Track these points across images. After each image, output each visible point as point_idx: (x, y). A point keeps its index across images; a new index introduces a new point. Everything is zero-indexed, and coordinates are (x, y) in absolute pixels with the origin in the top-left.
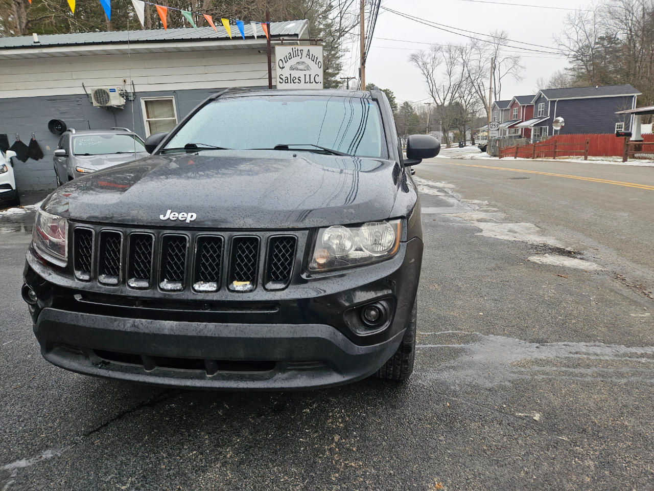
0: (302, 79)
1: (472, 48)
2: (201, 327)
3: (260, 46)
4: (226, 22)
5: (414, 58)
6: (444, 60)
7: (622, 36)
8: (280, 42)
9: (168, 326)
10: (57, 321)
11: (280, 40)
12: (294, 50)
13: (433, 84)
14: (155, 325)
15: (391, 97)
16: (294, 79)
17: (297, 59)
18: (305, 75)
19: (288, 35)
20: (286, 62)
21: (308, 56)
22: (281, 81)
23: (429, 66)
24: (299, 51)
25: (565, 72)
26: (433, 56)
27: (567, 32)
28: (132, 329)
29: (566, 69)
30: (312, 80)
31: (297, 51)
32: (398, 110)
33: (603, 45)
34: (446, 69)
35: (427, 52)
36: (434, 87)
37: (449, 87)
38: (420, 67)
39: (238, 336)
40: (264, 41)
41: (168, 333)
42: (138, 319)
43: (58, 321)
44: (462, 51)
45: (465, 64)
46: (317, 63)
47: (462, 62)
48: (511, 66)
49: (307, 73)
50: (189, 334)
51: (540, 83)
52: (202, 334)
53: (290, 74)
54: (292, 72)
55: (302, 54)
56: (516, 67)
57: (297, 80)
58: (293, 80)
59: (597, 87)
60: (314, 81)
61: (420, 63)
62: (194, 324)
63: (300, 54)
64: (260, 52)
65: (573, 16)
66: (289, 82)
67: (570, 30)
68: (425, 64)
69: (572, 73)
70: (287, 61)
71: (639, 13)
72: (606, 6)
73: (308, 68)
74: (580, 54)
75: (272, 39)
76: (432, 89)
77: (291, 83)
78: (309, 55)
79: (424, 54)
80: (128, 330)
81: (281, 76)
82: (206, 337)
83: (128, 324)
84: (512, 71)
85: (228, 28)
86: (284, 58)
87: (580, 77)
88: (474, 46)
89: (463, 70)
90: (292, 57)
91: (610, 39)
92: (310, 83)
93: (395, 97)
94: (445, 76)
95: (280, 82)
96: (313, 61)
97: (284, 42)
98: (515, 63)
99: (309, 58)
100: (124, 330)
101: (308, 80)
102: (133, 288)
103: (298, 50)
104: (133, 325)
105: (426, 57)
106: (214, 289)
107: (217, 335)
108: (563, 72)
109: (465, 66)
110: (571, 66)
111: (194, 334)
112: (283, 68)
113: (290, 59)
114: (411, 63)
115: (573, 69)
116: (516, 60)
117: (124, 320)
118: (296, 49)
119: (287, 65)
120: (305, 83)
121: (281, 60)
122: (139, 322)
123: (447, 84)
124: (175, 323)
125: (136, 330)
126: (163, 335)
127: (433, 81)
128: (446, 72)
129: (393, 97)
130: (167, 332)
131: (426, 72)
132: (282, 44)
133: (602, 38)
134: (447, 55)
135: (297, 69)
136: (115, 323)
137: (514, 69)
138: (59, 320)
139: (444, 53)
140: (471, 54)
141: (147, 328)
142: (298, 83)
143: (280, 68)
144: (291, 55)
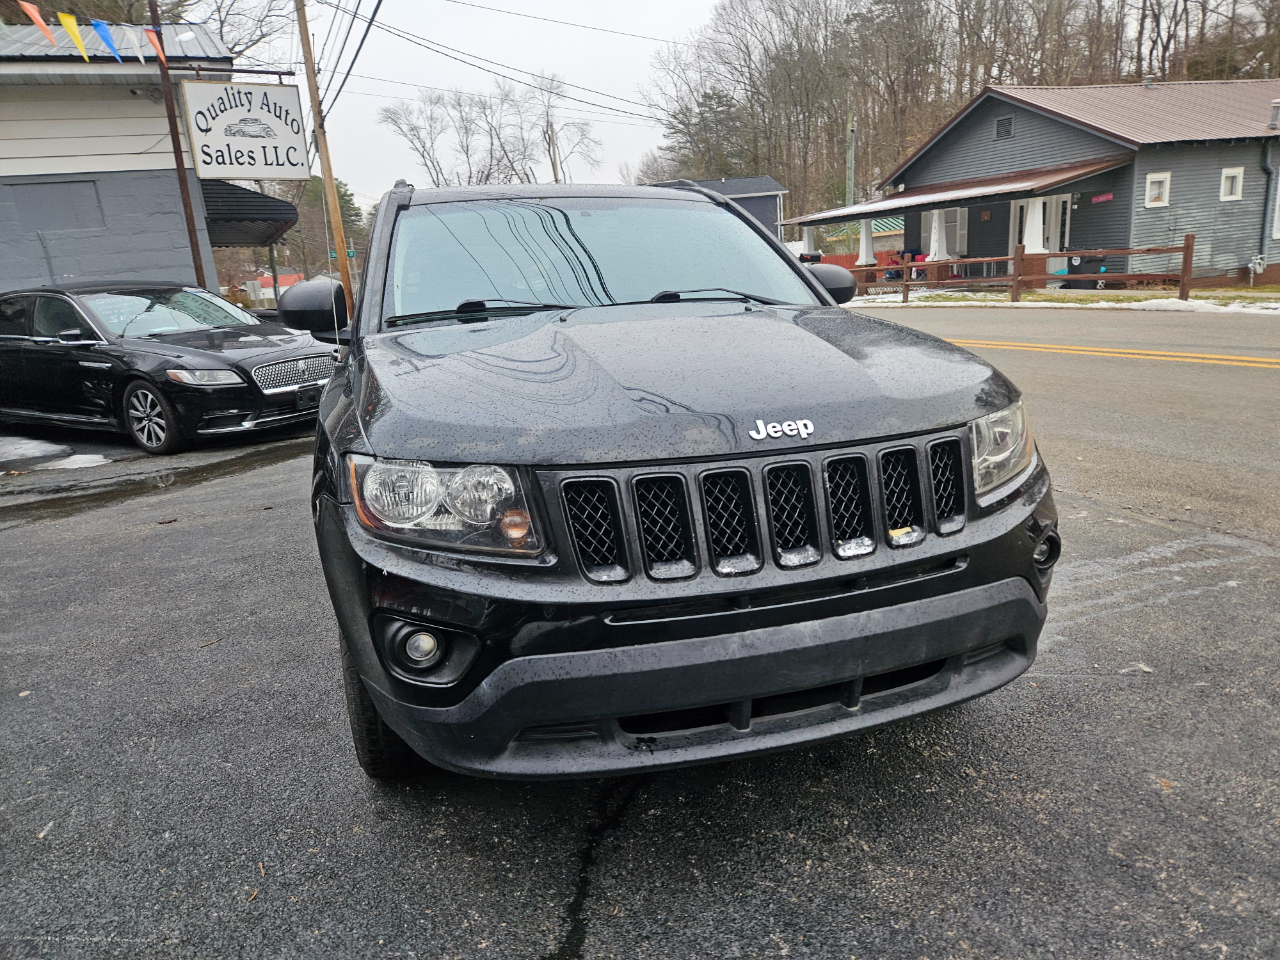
0: (259, 155)
1: (502, 103)
2: (861, 621)
3: (135, 80)
4: (69, 21)
5: (391, 116)
6: (451, 123)
7: (739, 94)
8: (194, 72)
9: (808, 632)
10: (565, 677)
11: (193, 69)
12: (230, 93)
13: (438, 169)
14: (783, 636)
15: (345, 195)
16: (239, 155)
17: (240, 113)
18: (264, 148)
19: (208, 59)
20: (214, 118)
21: (265, 108)
22: (208, 159)
23: (423, 134)
24: (243, 96)
25: (660, 153)
26: (429, 114)
27: (659, 82)
28: (744, 654)
29: (660, 148)
30: (282, 158)
31: (237, 96)
32: (365, 221)
33: (711, 109)
34: (457, 141)
35: (416, 106)
36: (440, 175)
37: (470, 177)
38: (406, 136)
39: (921, 622)
40: (154, 70)
41: (811, 644)
42: (748, 632)
43: (568, 677)
44: (483, 106)
45: (493, 132)
46: (289, 122)
47: (487, 128)
48: (576, 139)
49: (269, 143)
50: (849, 637)
51: (625, 172)
52: (867, 633)
53: (228, 145)
54: (231, 140)
55: (250, 103)
56: (586, 141)
57: (245, 159)
58: (237, 159)
59: (723, 180)
60: (287, 162)
61: (405, 128)
62: (850, 617)
63: (244, 100)
64: (134, 93)
65: (664, 54)
66: (227, 161)
67: (663, 79)
68: (413, 129)
69: (670, 155)
70: (217, 115)
71: (757, 55)
72: (708, 41)
73: (268, 132)
74: (680, 121)
75: (172, 65)
76: (436, 180)
77: (231, 163)
78: (268, 106)
79: (410, 108)
80: (738, 657)
81: (205, 149)
82: (876, 637)
83: (732, 646)
84: (580, 150)
85: (73, 35)
86: (208, 110)
87: (684, 163)
88: (506, 97)
89: (492, 144)
90: (228, 106)
91: (719, 97)
92: (278, 164)
93: (352, 195)
94: (458, 155)
95: (204, 162)
96: (279, 117)
97: (201, 72)
98: (584, 135)
99: (269, 111)
100: (727, 658)
101: (271, 158)
102: (728, 575)
103: (239, 93)
104: (744, 646)
105: (416, 114)
106: (870, 549)
107: (891, 629)
108: (658, 153)
109: (495, 137)
110: (666, 143)
111: (855, 634)
112: (208, 130)
113: (222, 112)
114: (384, 125)
115: (670, 149)
116: (583, 129)
117: (722, 640)
118: (235, 91)
119: (219, 125)
120: (266, 164)
121: (200, 113)
122: (751, 637)
123: (464, 170)
124: (817, 623)
125: (753, 653)
126: (805, 648)
127: (435, 164)
128: (459, 148)
129: (348, 193)
130: (809, 643)
131: (418, 145)
132: (198, 78)
133: (706, 96)
134: (455, 113)
135: (244, 134)
136: (705, 649)
137: (583, 146)
138: (567, 673)
139: (450, 109)
140: (503, 114)
141: (771, 643)
142: (249, 163)
143: (202, 131)
144: (223, 103)
